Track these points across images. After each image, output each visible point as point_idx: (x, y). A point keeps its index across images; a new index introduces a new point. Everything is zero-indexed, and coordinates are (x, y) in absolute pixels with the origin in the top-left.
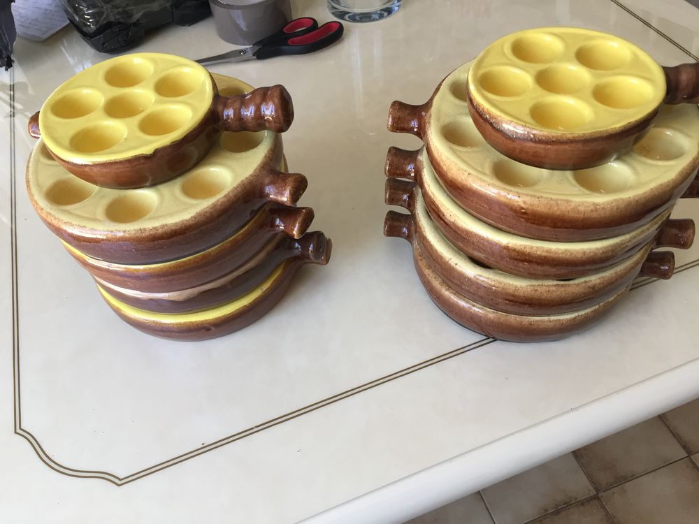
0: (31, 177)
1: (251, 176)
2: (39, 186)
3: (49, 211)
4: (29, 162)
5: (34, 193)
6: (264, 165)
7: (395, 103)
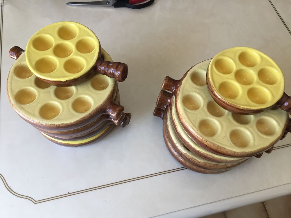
0: (9, 85)
1: (102, 105)
2: (12, 91)
3: (15, 106)
4: (8, 76)
5: (10, 95)
6: (108, 100)
7: (167, 77)
